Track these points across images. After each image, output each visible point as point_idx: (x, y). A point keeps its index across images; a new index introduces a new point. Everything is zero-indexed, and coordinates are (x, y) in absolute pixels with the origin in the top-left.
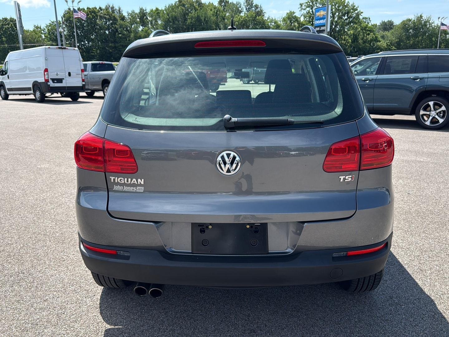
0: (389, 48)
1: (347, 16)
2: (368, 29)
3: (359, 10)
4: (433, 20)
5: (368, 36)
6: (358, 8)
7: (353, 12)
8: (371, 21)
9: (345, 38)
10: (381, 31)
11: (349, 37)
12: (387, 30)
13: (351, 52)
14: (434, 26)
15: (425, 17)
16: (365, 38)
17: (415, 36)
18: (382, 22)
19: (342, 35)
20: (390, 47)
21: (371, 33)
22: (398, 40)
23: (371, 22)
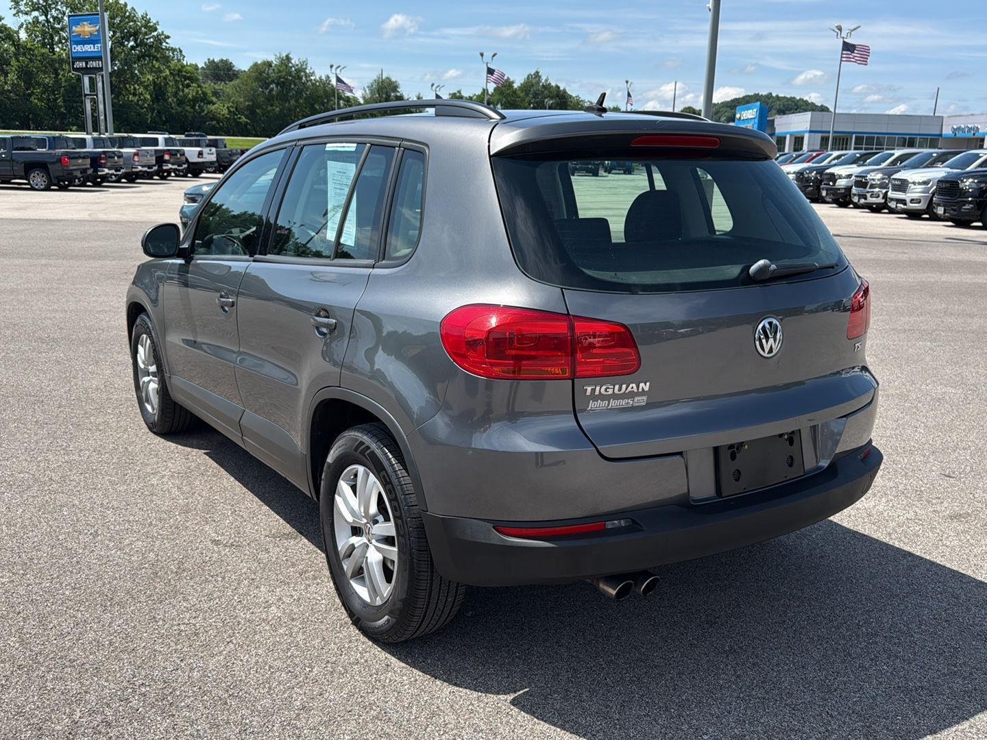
0: (234, 118)
1: (135, 41)
2: (184, 73)
3: (160, 31)
4: (311, 68)
5: (186, 90)
6: (158, 27)
7: (146, 34)
8: (184, 57)
9: (135, 89)
10: (210, 82)
11: (146, 88)
12: (222, 80)
13: (153, 121)
14: (315, 80)
15: (295, 61)
16: (181, 93)
17: (283, 97)
18: (209, 62)
19: (129, 83)
20: (236, 117)
21: (192, 83)
22: (250, 103)
23: (185, 59)
